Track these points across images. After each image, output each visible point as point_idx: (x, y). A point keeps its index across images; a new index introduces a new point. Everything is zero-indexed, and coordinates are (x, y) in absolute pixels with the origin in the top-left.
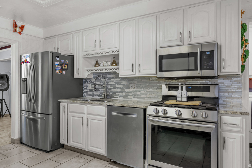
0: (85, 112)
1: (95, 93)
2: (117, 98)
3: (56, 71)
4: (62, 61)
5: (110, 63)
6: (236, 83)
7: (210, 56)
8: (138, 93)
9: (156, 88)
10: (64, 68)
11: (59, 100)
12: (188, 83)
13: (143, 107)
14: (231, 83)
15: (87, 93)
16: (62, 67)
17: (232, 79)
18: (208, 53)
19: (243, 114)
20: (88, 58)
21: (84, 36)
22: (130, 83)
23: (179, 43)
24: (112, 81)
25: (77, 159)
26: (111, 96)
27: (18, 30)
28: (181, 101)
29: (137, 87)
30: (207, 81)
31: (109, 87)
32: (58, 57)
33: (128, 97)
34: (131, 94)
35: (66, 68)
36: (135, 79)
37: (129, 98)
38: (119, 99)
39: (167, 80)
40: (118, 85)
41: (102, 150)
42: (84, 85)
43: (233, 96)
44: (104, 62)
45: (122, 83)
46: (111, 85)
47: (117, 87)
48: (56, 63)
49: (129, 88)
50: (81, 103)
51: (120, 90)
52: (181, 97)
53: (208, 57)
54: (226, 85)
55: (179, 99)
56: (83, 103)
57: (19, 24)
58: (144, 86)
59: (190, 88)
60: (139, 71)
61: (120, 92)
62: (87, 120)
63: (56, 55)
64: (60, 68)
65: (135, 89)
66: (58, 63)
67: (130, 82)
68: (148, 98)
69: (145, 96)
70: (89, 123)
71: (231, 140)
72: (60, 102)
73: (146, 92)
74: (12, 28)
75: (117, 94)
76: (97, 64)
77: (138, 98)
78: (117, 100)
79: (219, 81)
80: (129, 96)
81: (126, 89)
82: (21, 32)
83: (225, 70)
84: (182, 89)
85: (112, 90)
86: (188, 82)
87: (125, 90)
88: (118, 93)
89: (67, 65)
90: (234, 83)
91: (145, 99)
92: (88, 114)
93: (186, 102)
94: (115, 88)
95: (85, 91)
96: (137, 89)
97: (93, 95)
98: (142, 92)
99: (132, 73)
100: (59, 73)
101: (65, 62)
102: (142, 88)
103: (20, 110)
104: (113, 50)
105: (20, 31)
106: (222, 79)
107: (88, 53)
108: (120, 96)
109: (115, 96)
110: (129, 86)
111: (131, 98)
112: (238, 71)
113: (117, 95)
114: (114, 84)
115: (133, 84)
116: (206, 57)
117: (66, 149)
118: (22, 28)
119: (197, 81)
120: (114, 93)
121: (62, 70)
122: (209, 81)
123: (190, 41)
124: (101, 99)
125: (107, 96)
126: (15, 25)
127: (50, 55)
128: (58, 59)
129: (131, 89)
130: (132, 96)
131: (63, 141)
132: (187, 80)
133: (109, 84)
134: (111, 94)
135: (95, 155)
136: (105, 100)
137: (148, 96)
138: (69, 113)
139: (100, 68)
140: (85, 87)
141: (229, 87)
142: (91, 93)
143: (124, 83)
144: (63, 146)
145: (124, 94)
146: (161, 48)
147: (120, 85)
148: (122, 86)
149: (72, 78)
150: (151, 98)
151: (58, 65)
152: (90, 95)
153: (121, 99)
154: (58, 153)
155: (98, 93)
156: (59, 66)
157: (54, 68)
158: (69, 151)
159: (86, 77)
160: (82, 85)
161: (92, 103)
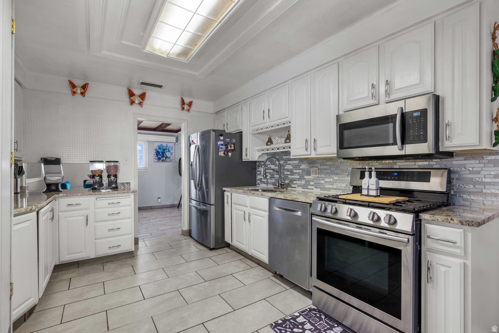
0: (248, 205)
1: (270, 181)
2: (295, 187)
3: (220, 153)
4: (228, 140)
5: (283, 140)
6: (493, 165)
7: (420, 120)
8: (322, 182)
9: (347, 173)
10: (229, 148)
11: (224, 189)
12: (398, 167)
13: (309, 202)
14: (482, 165)
15: (261, 180)
16: (227, 148)
17: (483, 158)
18: (416, 114)
19: (464, 223)
20: (258, 134)
21: (253, 106)
22: (310, 167)
23: (372, 102)
24: (289, 164)
25: (238, 262)
26: (288, 185)
27: (186, 107)
28: (368, 195)
29: (320, 171)
30: (431, 163)
31: (286, 173)
32: (221, 135)
33: (309, 187)
34: (312, 183)
35: (233, 148)
36: (318, 161)
37: (309, 189)
38: (297, 189)
39: (363, 162)
40: (296, 170)
41: (264, 256)
42: (258, 170)
43: (484, 191)
44: (277, 138)
45: (301, 167)
46: (288, 170)
47: (295, 173)
48: (219, 143)
49: (309, 174)
50: (244, 192)
51: (298, 177)
52: (368, 189)
53: (417, 120)
54: (471, 169)
55: (365, 192)
56: (245, 193)
57: (187, 100)
58: (330, 171)
59: (396, 174)
60: (315, 149)
61: (300, 179)
62: (249, 214)
63: (220, 133)
64: (225, 149)
65: (317, 176)
66: (222, 143)
67: (311, 165)
68: (336, 189)
69: (331, 187)
70: (251, 219)
71: (443, 269)
72: (225, 191)
73: (332, 180)
74: (179, 107)
75: (294, 182)
76: (270, 141)
77: (322, 189)
78: (295, 191)
79: (454, 162)
80: (310, 185)
81: (306, 175)
82: (189, 110)
83: (451, 142)
84: (370, 177)
85: (289, 176)
86: (397, 164)
87: (305, 177)
88: (296, 180)
89: (234, 144)
90: (486, 165)
91: (331, 190)
92: (251, 208)
93: (375, 197)
94: (292, 173)
95: (259, 177)
96: (319, 176)
97: (267, 183)
98: (327, 180)
99: (306, 153)
100: (223, 155)
101: (231, 140)
102: (327, 174)
103: (189, 198)
104: (284, 121)
105: (188, 108)
106: (463, 158)
107: (257, 127)
108: (298, 186)
109: (292, 186)
110: (310, 171)
111: (312, 189)
112: (478, 143)
113: (295, 184)
114: (292, 168)
115: (315, 169)
116: (413, 121)
117: (231, 249)
118: (190, 104)
119: (413, 163)
120: (292, 181)
121: (227, 151)
122: (434, 163)
123: (389, 97)
124: (274, 189)
125: (281, 185)
126: (183, 103)
127: (213, 134)
128: (222, 138)
129: (312, 175)
130: (313, 185)
131: (228, 239)
132: (395, 161)
133: (285, 168)
134: (287, 182)
135: (260, 262)
136: (278, 190)
137: (335, 187)
138: (233, 205)
139: (272, 146)
140: (259, 173)
141: (478, 172)
142: (265, 180)
143: (303, 166)
144: (228, 245)
145: (303, 182)
146: (345, 112)
147: (298, 169)
148: (300, 171)
149: (241, 161)
150: (340, 189)
151: (222, 145)
152: (264, 183)
153: (300, 189)
154: (221, 253)
155: (273, 181)
156: (223, 147)
157: (217, 149)
158: (234, 252)
159: (256, 159)
160: (256, 170)
161: (254, 194)
